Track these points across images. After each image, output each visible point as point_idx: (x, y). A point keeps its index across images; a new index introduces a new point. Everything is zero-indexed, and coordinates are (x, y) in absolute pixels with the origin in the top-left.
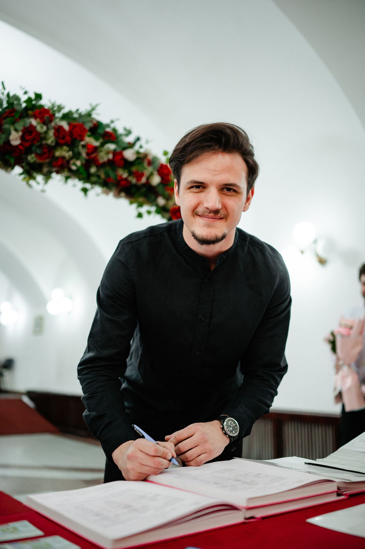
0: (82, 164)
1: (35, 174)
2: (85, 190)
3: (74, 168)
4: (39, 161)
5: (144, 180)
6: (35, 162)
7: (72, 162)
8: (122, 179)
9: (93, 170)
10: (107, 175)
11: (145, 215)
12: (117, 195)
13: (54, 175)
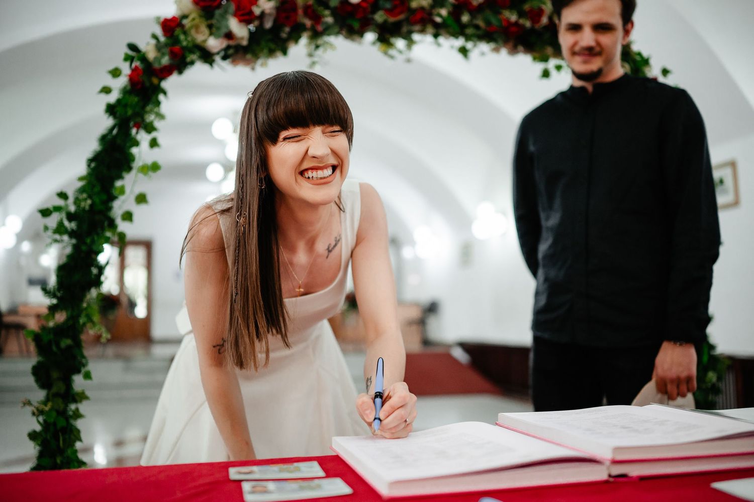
0: (450, 13)
1: (393, 40)
2: (464, 51)
3: (438, 20)
4: (392, 20)
5: (545, 20)
6: (385, 22)
7: (435, 11)
8: (510, 24)
9: (465, 18)
10: (488, 23)
11: (553, 72)
12: (513, 51)
13: (416, 37)
